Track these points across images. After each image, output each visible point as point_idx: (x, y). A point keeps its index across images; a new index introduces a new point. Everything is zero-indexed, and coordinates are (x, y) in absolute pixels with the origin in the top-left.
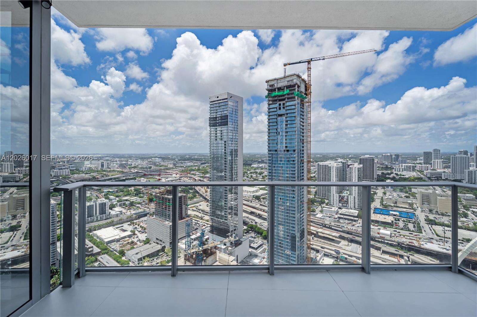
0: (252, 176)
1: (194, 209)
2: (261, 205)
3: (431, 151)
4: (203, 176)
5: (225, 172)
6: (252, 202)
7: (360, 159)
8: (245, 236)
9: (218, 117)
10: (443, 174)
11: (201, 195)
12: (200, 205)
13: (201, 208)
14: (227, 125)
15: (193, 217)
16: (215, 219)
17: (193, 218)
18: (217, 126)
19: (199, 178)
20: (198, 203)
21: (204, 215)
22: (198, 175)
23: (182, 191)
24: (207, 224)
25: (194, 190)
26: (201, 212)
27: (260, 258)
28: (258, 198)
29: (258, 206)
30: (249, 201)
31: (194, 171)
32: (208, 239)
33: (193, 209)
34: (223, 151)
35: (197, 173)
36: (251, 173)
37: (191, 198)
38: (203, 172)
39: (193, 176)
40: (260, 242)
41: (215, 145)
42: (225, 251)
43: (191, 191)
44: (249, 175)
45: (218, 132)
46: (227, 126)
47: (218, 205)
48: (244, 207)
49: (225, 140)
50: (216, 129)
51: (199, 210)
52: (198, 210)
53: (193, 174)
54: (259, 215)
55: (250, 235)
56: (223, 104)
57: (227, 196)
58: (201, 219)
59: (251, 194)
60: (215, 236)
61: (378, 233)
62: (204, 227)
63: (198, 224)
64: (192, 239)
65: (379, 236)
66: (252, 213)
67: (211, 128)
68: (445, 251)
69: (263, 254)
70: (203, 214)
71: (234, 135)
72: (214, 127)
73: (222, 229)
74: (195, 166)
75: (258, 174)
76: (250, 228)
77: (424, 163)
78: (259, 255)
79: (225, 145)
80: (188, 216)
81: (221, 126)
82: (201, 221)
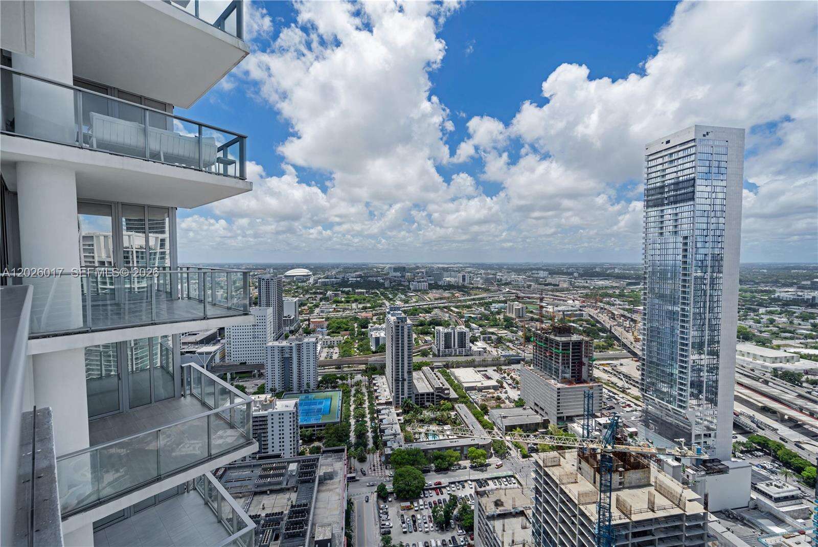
0: (772, 321)
1: (609, 369)
2: (800, 396)
4: (630, 309)
5: (684, 304)
6: (770, 384)
8: (739, 458)
9: (670, 185)
11: (625, 346)
12: (621, 365)
13: (623, 369)
14: (693, 199)
15: (605, 384)
16: (654, 400)
17: (604, 386)
18: (663, 205)
19: (622, 312)
20: (617, 359)
21: (630, 386)
22: (619, 305)
23: (584, 332)
24: (636, 404)
25: (608, 333)
26: (622, 377)
27: (790, 529)
28: (792, 378)
29: (790, 397)
30: (757, 381)
31: (610, 296)
32: (636, 434)
33: (606, 368)
34: (680, 257)
35: (618, 302)
36: (771, 313)
37: (602, 349)
38: (631, 301)
39: (607, 307)
40: (791, 488)
41: (658, 246)
43: (602, 334)
44: (762, 316)
45: (667, 217)
46: (692, 203)
47: (663, 371)
48: (738, 388)
49: (685, 233)
50: (662, 211)
51: (618, 374)
52: (615, 373)
53: (608, 303)
54: (791, 419)
55: (756, 461)
56: (681, 154)
57: (686, 356)
58: (621, 391)
59: (766, 364)
60: (652, 435)
62: (628, 409)
63: (616, 399)
64: (600, 424)
66: (765, 410)
67: (650, 210)
69: (801, 521)
70: (627, 382)
71: (714, 220)
72: (656, 209)
73: (671, 424)
74: (612, 287)
75: (797, 317)
76: (759, 444)
78: (789, 519)
79: (686, 244)
80: (594, 380)
81: (675, 202)
82: (622, 395)
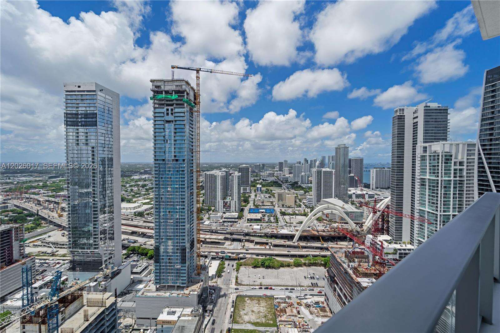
0: (132, 190)
1: (39, 243)
2: (145, 222)
3: (283, 162)
4: (53, 195)
5: (94, 187)
6: (134, 220)
7: (239, 168)
8: (125, 262)
9: (82, 114)
10: (289, 178)
11: (51, 222)
12: (49, 236)
13: (51, 240)
14: (96, 126)
15: (36, 256)
16: (78, 251)
17: (36, 257)
18: (78, 126)
19: (47, 198)
20: (45, 233)
21: (58, 249)
22: (44, 193)
23: (11, 220)
24: (63, 260)
25: (36, 216)
26: (51, 245)
27: (146, 282)
28: (141, 214)
29: (141, 223)
30: (129, 220)
31: (35, 188)
32: (67, 280)
33: (35, 244)
34: (90, 159)
35: (42, 191)
36: (131, 186)
37: (29, 230)
38: (53, 190)
39: (32, 196)
40: (145, 264)
41: (76, 152)
42: (96, 289)
43: (29, 218)
44: (128, 188)
45: (81, 134)
46: (96, 128)
47: (83, 231)
48: (123, 227)
49: (93, 145)
50: (78, 129)
51: (47, 244)
52: (45, 244)
53: (34, 193)
54: (142, 233)
55: (131, 260)
56: (88, 97)
57: (97, 217)
58: (51, 256)
59: (131, 211)
60: (78, 274)
61: (252, 229)
62: (58, 266)
63: (47, 263)
64: (36, 288)
65: (253, 231)
66: (133, 233)
67: (69, 127)
68: (290, 233)
69: (149, 276)
70: (55, 247)
71: (107, 139)
72: (73, 127)
73: (90, 262)
74: (36, 181)
75: (141, 187)
76: (131, 251)
77: (279, 171)
78: (145, 279)
79: (93, 151)
80: (24, 256)
81: (86, 126)
82: (51, 258)
